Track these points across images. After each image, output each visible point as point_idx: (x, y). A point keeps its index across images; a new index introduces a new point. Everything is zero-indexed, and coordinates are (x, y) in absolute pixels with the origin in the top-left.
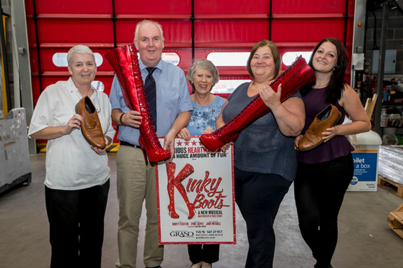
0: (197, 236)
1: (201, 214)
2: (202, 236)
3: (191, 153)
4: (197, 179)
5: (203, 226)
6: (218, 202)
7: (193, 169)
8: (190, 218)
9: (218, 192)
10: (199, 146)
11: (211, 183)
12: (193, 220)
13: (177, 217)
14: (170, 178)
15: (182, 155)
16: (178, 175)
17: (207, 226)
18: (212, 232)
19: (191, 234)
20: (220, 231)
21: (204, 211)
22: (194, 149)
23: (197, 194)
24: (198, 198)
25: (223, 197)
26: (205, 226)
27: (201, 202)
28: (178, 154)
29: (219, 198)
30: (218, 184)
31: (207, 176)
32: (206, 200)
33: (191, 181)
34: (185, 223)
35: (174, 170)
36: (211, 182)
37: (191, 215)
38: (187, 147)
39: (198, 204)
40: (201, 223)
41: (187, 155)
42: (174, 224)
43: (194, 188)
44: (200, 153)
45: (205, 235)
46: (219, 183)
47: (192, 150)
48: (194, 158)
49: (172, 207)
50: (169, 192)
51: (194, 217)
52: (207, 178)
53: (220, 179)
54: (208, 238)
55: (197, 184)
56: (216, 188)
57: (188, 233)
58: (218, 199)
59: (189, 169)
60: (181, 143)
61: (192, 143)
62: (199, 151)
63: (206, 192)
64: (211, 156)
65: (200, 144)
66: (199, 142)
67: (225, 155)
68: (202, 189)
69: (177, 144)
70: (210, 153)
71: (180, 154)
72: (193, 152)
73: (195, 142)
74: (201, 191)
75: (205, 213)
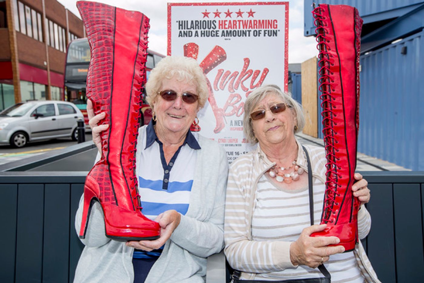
1: (234, 126)
3: (223, 29)
4: (231, 71)
5: (237, 144)
7: (225, 55)
8: (216, 131)
10: (235, 19)
12: (221, 135)
13: (198, 129)
15: (209, 31)
16: (202, 63)
17: (243, 144)
21: (239, 121)
22: (227, 23)
23: (229, 94)
24: (232, 100)
26: (240, 145)
27: (236, 107)
28: (202, 30)
30: (263, 77)
31: (246, 66)
33: (222, 73)
35: (196, 55)
36: (253, 75)
37: (218, 127)
38: (217, 19)
39: (230, 109)
40: (234, 140)
41: (217, 31)
43: (225, 86)
44: (237, 30)
46: (265, 76)
47: (225, 24)
48: (228, 38)
51: (224, 131)
52: (247, 68)
53: (266, 71)
55: (229, 80)
59: (219, 55)
60: (209, 13)
61: (226, 13)
62: (235, 26)
63: (245, 91)
64: (254, 35)
65: (238, 16)
66: (237, 13)
67: (275, 33)
68: (238, 87)
69: (203, 15)
70: (253, 30)
71: (207, 31)
72: (226, 28)
73: (230, 12)
74: (237, 89)
75: (240, 124)
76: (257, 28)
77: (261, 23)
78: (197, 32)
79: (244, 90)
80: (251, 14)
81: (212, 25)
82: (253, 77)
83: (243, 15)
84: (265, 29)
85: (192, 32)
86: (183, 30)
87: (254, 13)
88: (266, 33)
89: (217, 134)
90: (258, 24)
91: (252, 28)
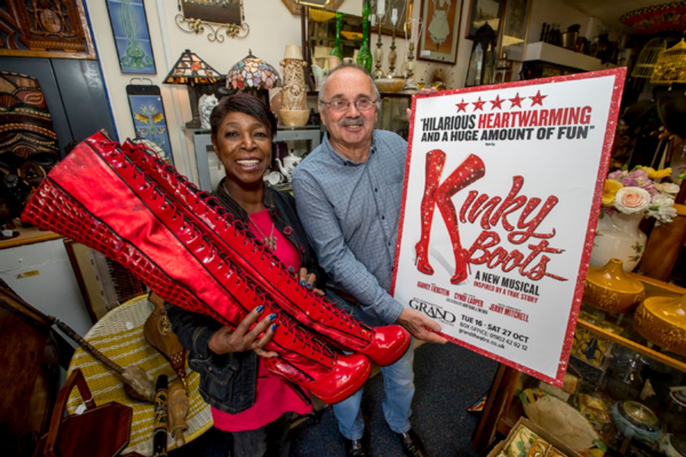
0: (462, 328)
1: (481, 281)
2: (473, 332)
3: (486, 129)
4: (489, 195)
5: (481, 308)
6: (534, 261)
7: (482, 169)
8: (454, 281)
9: (539, 236)
10: (506, 111)
11: (522, 209)
12: (461, 289)
13: (429, 271)
14: (430, 185)
15: (463, 132)
16: (447, 180)
17: (490, 312)
18: (501, 331)
19: (449, 317)
20: (522, 336)
21: (490, 275)
22: (493, 118)
23: (481, 230)
24: (483, 241)
25: (551, 251)
26: (485, 312)
27: (489, 252)
28: (454, 130)
29: (539, 252)
30: (545, 212)
31: (516, 189)
32: (501, 251)
33: (475, 197)
34: (443, 290)
35: (442, 168)
36: (525, 205)
37: (458, 275)
38: (478, 113)
39: (478, 254)
40: (477, 302)
41: (475, 132)
42: (422, 285)
43: (477, 216)
44: (507, 129)
45: (481, 332)
46: (549, 210)
47: (490, 120)
48: (491, 141)
49: (422, 249)
50: (423, 215)
51: (465, 283)
52: (516, 192)
53: (553, 201)
54: (488, 341)
55: (484, 208)
56: (536, 224)
57: (443, 314)
58: (534, 255)
59: (473, 168)
60: (466, 104)
61: (492, 102)
62: (505, 123)
63: (507, 230)
64: (538, 137)
65: (513, 106)
66: (511, 100)
67: (583, 133)
68: (497, 221)
69: (457, 108)
70: (537, 128)
71: (460, 132)
72: (491, 127)
73: (500, 99)
74: (494, 225)
75: (491, 280)
76: (545, 124)
77: (556, 115)
78: (446, 134)
80: (538, 99)
81: (469, 123)
82: (525, 209)
83: (522, 103)
84: (562, 126)
85: (439, 134)
86: (429, 131)
87: (544, 97)
88: (563, 133)
89: (454, 286)
90: (548, 118)
91: (536, 125)
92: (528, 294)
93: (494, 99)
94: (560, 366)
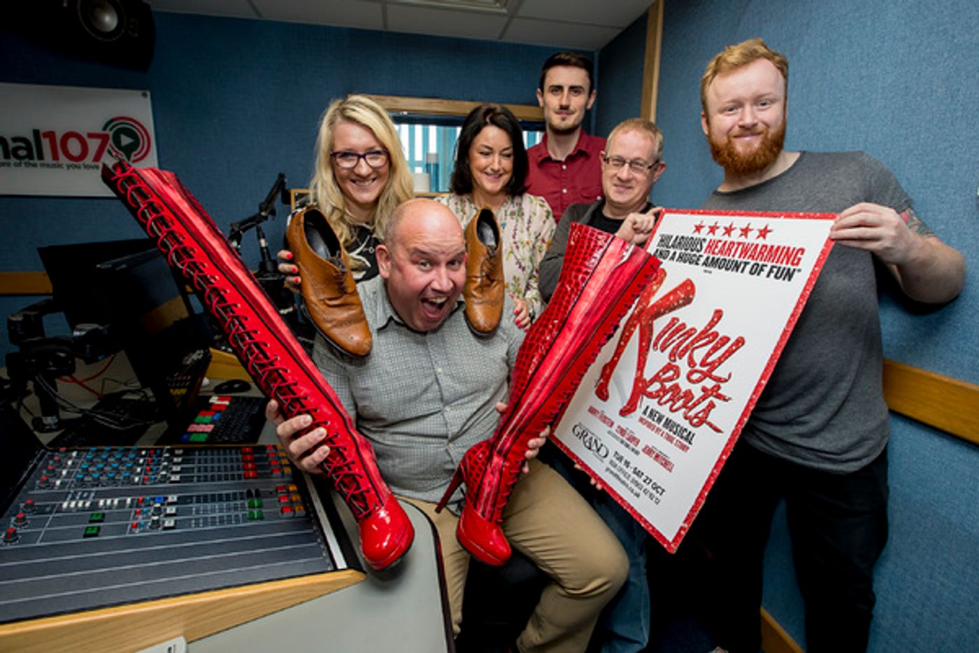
0: (610, 467)
1: (646, 417)
2: (618, 473)
3: (710, 255)
4: (687, 325)
5: (635, 448)
6: (700, 405)
7: (692, 296)
8: (624, 413)
9: (715, 378)
10: (734, 240)
11: (710, 346)
12: (625, 422)
13: (604, 396)
14: (641, 304)
15: (690, 255)
16: (658, 301)
17: (641, 454)
18: (644, 477)
19: (603, 452)
20: (660, 487)
21: (657, 412)
22: (720, 245)
23: (668, 361)
24: (664, 374)
25: (719, 397)
26: (637, 453)
27: (665, 387)
28: (683, 251)
29: (709, 396)
30: (730, 353)
31: (712, 323)
32: (677, 387)
33: (675, 324)
34: (609, 420)
35: (657, 288)
36: (715, 342)
37: (628, 407)
38: (709, 237)
39: (655, 387)
40: (634, 440)
41: (699, 256)
42: (592, 410)
43: (669, 346)
44: (728, 258)
45: (625, 474)
46: (733, 352)
47: (716, 247)
48: (709, 269)
49: (608, 371)
50: (622, 334)
51: (631, 417)
52: (711, 327)
53: (740, 342)
54: (627, 486)
55: (678, 338)
56: (717, 364)
57: (599, 446)
58: (704, 398)
59: (685, 294)
60: (703, 227)
61: (725, 228)
62: (728, 252)
64: (750, 272)
65: (741, 235)
66: (742, 229)
67: (789, 275)
68: (683, 355)
69: (694, 229)
70: (752, 262)
71: (687, 254)
72: (715, 253)
73: (734, 226)
74: (680, 359)
75: (656, 419)
76: (761, 260)
77: (773, 252)
78: (675, 253)
79: (689, 365)
80: (764, 233)
81: (698, 246)
82: (713, 346)
83: (749, 234)
84: (774, 264)
85: (668, 252)
86: (661, 247)
87: (770, 231)
88: (773, 272)
89: (622, 418)
90: (765, 254)
91: (753, 259)
92: (682, 441)
93: (728, 226)
94: (682, 528)
